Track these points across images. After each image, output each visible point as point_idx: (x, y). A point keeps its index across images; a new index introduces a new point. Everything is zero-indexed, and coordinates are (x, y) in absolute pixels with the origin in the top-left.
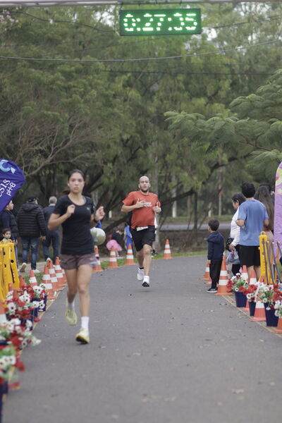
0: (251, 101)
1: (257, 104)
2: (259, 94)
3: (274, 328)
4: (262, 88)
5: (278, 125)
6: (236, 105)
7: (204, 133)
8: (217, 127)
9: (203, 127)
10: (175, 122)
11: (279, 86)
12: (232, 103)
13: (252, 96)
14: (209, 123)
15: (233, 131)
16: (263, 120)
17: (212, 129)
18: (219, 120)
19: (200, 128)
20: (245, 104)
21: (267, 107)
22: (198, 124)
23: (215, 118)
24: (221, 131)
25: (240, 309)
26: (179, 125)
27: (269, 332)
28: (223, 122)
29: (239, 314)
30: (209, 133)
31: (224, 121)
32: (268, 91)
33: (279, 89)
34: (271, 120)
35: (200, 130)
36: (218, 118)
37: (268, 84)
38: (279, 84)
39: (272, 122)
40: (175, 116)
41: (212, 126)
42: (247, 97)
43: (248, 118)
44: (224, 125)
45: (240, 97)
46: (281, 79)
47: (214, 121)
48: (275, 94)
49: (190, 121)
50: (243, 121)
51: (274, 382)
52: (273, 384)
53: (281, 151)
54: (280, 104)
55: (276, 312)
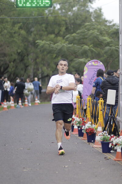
0: (74, 37)
1: (76, 38)
2: (78, 34)
4: (78, 31)
5: (85, 47)
6: (67, 38)
7: (53, 50)
8: (59, 48)
9: (52, 48)
10: (41, 45)
11: (86, 30)
13: (74, 34)
14: (55, 46)
15: (65, 49)
16: (79, 45)
17: (57, 49)
18: (60, 45)
20: (71, 38)
21: (81, 39)
22: (51, 46)
23: (58, 44)
24: (61, 49)
26: (42, 47)
27: (79, 139)
28: (62, 46)
30: (55, 51)
31: (62, 45)
32: (82, 32)
33: (86, 32)
35: (51, 49)
37: (81, 29)
38: (86, 29)
39: (83, 46)
40: (41, 42)
41: (57, 47)
42: (72, 35)
43: (72, 44)
44: (62, 47)
45: (69, 35)
46: (87, 27)
47: (58, 46)
48: (84, 34)
49: (47, 45)
50: (70, 45)
51: (81, 162)
52: (80, 163)
53: (86, 59)
54: (86, 38)
55: (83, 130)
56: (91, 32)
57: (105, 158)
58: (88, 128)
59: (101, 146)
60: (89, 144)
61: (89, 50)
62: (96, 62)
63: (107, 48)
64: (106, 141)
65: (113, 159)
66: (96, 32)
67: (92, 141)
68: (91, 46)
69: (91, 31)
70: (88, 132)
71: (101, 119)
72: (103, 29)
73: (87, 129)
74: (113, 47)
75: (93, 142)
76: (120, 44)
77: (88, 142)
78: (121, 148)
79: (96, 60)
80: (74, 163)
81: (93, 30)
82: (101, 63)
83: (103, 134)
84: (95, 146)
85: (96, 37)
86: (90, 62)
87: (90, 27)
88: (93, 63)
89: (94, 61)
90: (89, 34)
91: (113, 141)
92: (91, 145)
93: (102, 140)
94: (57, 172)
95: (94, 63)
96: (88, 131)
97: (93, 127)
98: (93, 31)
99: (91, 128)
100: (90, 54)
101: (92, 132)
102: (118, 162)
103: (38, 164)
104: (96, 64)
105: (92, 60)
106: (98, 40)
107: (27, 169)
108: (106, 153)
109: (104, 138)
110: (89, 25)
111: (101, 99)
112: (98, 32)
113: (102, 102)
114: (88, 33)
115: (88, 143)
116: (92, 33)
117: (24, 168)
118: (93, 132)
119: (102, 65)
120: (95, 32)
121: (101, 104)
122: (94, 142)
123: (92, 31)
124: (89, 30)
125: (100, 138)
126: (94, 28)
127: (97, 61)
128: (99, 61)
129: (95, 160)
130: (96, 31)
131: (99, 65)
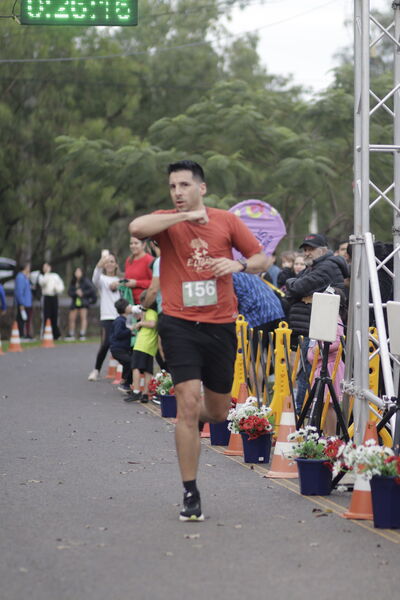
0: (179, 126)
1: (189, 129)
2: (192, 115)
3: (222, 448)
4: (195, 107)
5: (217, 160)
6: (160, 129)
7: (111, 168)
8: (131, 161)
9: (110, 160)
10: (71, 151)
11: (220, 105)
12: (152, 128)
13: (181, 118)
14: (120, 154)
15: (154, 166)
16: (197, 153)
17: (124, 163)
18: (133, 151)
19: (107, 161)
20: (171, 130)
21: (201, 134)
22: (104, 156)
23: (128, 148)
24: (137, 166)
25: (167, 420)
26: (76, 157)
27: (216, 453)
28: (141, 154)
29: (168, 427)
30: (119, 169)
31: (140, 151)
32: (208, 111)
33: (219, 109)
34: (208, 152)
35: (107, 164)
36: (133, 148)
37: (203, 101)
38: (219, 102)
39: (209, 156)
40: (71, 142)
41: (123, 159)
42: (174, 119)
43: (173, 150)
44: (141, 158)
45: (164, 119)
46: (223, 94)
47: (127, 154)
48: (213, 116)
49: (93, 151)
50: (166, 153)
51: (240, 523)
52: (239, 526)
53: (221, 198)
54: (220, 131)
55: (230, 424)
56: (236, 112)
57: (315, 510)
58: (247, 417)
59: (296, 475)
60: (252, 468)
61: (229, 167)
62: (259, 207)
63: (290, 161)
64: (315, 456)
65: (341, 515)
66: (252, 112)
67: (261, 459)
68: (236, 155)
69: (237, 109)
70: (248, 430)
71: (282, 391)
72: (273, 103)
73: (244, 418)
74: (307, 160)
75: (262, 462)
76: (357, 147)
77: (247, 461)
78: (370, 477)
79: (258, 201)
80: (219, 525)
81: (242, 105)
82: (274, 210)
83: (301, 433)
84: (271, 473)
85: (254, 128)
86: (239, 208)
87: (233, 95)
88: (248, 211)
89: (250, 204)
90: (228, 117)
91: (345, 455)
92: (259, 470)
93: (298, 455)
94: (169, 554)
95: (252, 209)
96: (246, 426)
97: (265, 413)
98: (244, 108)
99: (256, 418)
100: (231, 182)
101: (260, 429)
102: (360, 523)
103: (102, 529)
104: (258, 215)
105: (244, 202)
106: (258, 136)
107: (69, 545)
108: (314, 494)
109: (306, 449)
110: (228, 88)
111: (283, 326)
112: (256, 110)
113: (284, 336)
114: (227, 114)
115: (248, 466)
116: (240, 115)
117: (59, 540)
118: (264, 430)
119: (277, 217)
120: (248, 109)
121: (284, 342)
122: (266, 461)
123: (238, 107)
124: (228, 104)
125: (294, 448)
126: (247, 99)
127: (259, 205)
128: (267, 205)
129: (283, 517)
130: (253, 107)
131: (266, 217)
